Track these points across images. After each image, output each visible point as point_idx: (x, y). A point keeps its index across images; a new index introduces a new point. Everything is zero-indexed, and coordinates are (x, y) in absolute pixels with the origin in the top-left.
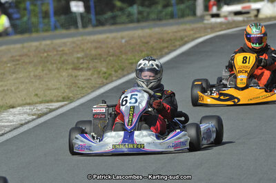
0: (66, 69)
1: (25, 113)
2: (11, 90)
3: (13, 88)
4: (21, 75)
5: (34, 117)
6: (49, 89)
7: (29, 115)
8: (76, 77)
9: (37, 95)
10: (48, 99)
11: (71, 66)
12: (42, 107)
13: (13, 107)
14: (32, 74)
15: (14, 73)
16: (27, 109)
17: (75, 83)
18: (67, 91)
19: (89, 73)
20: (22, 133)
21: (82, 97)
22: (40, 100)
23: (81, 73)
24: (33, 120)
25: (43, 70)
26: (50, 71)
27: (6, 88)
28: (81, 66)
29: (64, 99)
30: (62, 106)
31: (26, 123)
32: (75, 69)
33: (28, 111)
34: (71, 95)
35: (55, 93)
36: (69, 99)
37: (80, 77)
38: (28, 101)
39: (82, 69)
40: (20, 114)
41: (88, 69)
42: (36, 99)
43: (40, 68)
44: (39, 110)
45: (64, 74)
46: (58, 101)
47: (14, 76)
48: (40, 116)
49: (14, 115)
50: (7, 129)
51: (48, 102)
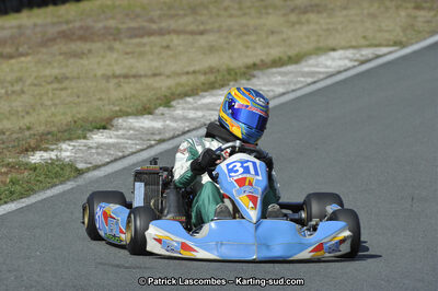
0: (407, 8)
1: (347, 58)
2: (336, 30)
3: (340, 27)
4: (352, 12)
5: (356, 63)
6: (380, 31)
7: (351, 60)
8: (415, 17)
9: (364, 37)
10: (376, 42)
11: (413, 5)
12: (367, 52)
13: (334, 50)
14: (365, 12)
15: (345, 8)
16: (349, 53)
17: (412, 25)
18: (401, 34)
19: (432, 13)
20: (337, 83)
21: (417, 42)
22: (367, 43)
23: (422, 13)
24: (354, 67)
25: (379, 7)
26: (387, 8)
27: (331, 27)
28: (425, 5)
29: (395, 44)
30: (390, 53)
31: (345, 70)
32: (418, 7)
33: (351, 56)
34: (404, 39)
35: (386, 35)
36: (401, 44)
37: (420, 19)
38: (354, 43)
39: (423, 9)
40: (340, 59)
41: (430, 9)
42: (362, 42)
43: (376, 5)
44: (362, 55)
45: (403, 13)
46: (388, 46)
47: (345, 12)
48: (362, 63)
49: (333, 59)
50: (321, 76)
51: (376, 46)
